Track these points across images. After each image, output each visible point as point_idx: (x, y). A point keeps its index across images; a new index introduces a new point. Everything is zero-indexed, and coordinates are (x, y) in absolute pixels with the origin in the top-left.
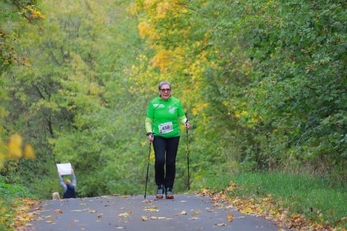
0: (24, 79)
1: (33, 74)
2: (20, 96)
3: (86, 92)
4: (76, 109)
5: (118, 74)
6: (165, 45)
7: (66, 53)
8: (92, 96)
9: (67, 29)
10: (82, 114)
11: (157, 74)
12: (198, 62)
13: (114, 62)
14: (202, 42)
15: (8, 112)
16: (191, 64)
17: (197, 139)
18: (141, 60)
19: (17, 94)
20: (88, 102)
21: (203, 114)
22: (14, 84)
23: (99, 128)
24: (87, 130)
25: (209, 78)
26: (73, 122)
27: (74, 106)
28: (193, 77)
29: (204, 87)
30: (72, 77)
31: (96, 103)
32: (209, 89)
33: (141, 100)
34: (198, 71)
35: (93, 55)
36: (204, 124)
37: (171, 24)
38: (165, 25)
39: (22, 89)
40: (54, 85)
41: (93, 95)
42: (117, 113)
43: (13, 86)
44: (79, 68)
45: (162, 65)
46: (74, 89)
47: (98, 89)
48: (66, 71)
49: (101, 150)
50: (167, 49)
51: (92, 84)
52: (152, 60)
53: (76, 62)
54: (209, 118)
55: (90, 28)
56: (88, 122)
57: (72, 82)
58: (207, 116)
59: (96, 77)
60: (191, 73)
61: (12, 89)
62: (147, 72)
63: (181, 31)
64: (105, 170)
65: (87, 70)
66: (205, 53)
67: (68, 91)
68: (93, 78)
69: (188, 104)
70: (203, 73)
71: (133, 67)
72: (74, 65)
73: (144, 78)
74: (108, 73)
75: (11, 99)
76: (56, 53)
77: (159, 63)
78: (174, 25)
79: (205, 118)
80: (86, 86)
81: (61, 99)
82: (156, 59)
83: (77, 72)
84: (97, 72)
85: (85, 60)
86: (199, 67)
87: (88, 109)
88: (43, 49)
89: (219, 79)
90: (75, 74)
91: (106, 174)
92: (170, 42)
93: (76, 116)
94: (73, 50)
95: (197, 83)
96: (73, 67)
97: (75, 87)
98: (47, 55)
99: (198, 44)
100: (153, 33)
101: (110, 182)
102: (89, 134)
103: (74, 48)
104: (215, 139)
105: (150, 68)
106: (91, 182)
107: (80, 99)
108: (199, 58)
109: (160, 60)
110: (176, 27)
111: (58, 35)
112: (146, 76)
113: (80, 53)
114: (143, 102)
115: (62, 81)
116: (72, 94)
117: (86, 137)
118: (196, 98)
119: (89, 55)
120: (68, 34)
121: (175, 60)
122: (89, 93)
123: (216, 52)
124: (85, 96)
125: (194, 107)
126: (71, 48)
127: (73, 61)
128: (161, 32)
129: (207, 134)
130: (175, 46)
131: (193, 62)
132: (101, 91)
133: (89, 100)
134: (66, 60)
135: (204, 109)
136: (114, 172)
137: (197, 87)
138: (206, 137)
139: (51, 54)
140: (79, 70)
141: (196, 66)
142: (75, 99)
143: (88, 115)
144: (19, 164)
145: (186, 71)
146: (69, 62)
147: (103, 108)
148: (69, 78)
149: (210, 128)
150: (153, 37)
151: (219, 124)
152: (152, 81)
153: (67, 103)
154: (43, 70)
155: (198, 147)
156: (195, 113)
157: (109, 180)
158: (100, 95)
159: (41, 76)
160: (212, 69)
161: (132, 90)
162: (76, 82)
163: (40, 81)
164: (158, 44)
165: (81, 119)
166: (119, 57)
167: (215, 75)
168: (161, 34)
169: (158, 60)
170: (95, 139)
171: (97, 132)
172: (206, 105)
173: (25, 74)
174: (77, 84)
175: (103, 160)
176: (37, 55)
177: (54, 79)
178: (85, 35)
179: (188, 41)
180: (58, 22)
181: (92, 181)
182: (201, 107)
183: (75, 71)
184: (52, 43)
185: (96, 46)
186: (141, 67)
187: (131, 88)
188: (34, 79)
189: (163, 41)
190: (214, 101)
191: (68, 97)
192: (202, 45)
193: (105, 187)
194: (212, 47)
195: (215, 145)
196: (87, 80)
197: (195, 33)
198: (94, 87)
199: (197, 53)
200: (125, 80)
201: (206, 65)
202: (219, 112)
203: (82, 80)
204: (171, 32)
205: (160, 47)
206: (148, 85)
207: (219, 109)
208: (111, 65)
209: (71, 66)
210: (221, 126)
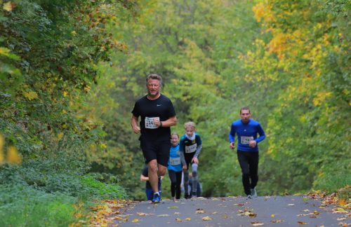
0: (136, 69)
1: (145, 63)
2: (132, 87)
3: (202, 81)
4: (192, 99)
5: (235, 61)
6: (282, 27)
7: (181, 39)
8: (208, 86)
9: (182, 13)
10: (198, 105)
11: (275, 60)
12: (319, 46)
13: (230, 48)
14: (323, 23)
15: (118, 104)
16: (311, 49)
17: (318, 132)
18: (257, 45)
19: (129, 85)
20: (203, 92)
21: (326, 105)
22: (125, 73)
23: (215, 120)
24: (202, 123)
25: (332, 64)
26: (188, 114)
27: (189, 97)
28: (314, 63)
29: (326, 74)
30: (186, 65)
31: (212, 93)
32: (332, 76)
33: (260, 90)
34: (319, 56)
35: (210, 40)
36: (327, 115)
37: (290, 5)
38: (282, 6)
39: (133, 79)
40: (168, 74)
41: (210, 84)
42: (235, 104)
43: (124, 76)
44: (194, 55)
45: (279, 51)
46: (188, 78)
47: (215, 78)
48: (180, 59)
49: (218, 145)
50: (285, 32)
51: (209, 72)
52: (268, 45)
53: (191, 49)
54: (333, 108)
55: (207, 11)
56: (203, 114)
57: (187, 71)
58: (330, 107)
59: (213, 65)
60: (311, 59)
61: (124, 79)
62: (265, 58)
63: (301, 13)
64: (223, 166)
65: (203, 58)
66: (327, 36)
67: (181, 81)
68: (210, 67)
69: (309, 93)
70: (326, 58)
71: (249, 53)
72: (188, 52)
73: (261, 65)
74: (225, 60)
75: (122, 90)
76: (171, 39)
77: (276, 48)
78: (293, 6)
79: (328, 108)
80: (201, 75)
81: (175, 89)
82: (273, 43)
83: (192, 60)
84: (214, 59)
85: (201, 47)
86: (320, 52)
87: (203, 100)
88: (157, 36)
89: (344, 65)
90: (190, 62)
91: (223, 170)
92: (288, 25)
93: (191, 108)
94: (188, 36)
95: (319, 70)
96: (188, 55)
97: (190, 76)
98: (160, 42)
99: (320, 26)
100: (269, 16)
101: (228, 179)
102: (205, 127)
103: (190, 34)
104: (340, 132)
105: (267, 54)
106: (207, 179)
107: (195, 88)
108: (320, 42)
109: (278, 44)
110: (295, 8)
111: (172, 20)
112: (263, 63)
113: (196, 39)
114: (263, 91)
115: (176, 70)
116: (187, 83)
117: (202, 130)
118: (318, 87)
119: (206, 42)
120: (183, 19)
121: (294, 45)
122: (205, 83)
123: (340, 34)
124: (201, 86)
125: (316, 96)
126: (185, 34)
127: (188, 48)
128: (278, 14)
129: (330, 127)
130: (294, 29)
131: (314, 46)
132: (218, 80)
133: (205, 90)
134: (180, 47)
135: (326, 99)
136: (232, 168)
137: (318, 75)
138: (330, 130)
139: (164, 40)
140: (193, 58)
141: (318, 50)
142: (190, 89)
143: (203, 106)
144: (133, 159)
145: (306, 56)
146: (184, 49)
147: (219, 99)
148: (184, 66)
149: (334, 120)
150: (269, 20)
151: (344, 115)
152: (269, 68)
153: (182, 93)
154: (156, 58)
155: (320, 141)
156: (316, 103)
157: (226, 176)
158: (217, 84)
159: (154, 65)
160: (335, 54)
161: (248, 78)
162: (190, 71)
163: (152, 70)
164: (275, 27)
165: (196, 110)
166: (236, 42)
167: (339, 60)
168: (278, 16)
169: (275, 45)
170: (210, 132)
171: (212, 124)
172: (329, 94)
173: (137, 63)
174: (192, 73)
175: (220, 155)
176: (151, 42)
177: (168, 68)
178: (202, 20)
179: (309, 22)
180: (172, 6)
181: (210, 177)
182: (324, 96)
183: (189, 59)
184: (166, 29)
185: (213, 31)
186: (258, 52)
187: (247, 76)
188: (146, 68)
189: (280, 23)
190: (338, 90)
191: (182, 87)
192: (324, 27)
193: (223, 184)
194: (336, 30)
195: (338, 138)
196: (202, 68)
197: (316, 14)
198: (210, 75)
199: (318, 36)
200: (242, 67)
201: (328, 49)
202: (343, 102)
203: (197, 68)
204: (289, 14)
205: (278, 30)
206: (266, 72)
207: (343, 98)
208: (227, 51)
209: (186, 54)
210: (346, 118)
